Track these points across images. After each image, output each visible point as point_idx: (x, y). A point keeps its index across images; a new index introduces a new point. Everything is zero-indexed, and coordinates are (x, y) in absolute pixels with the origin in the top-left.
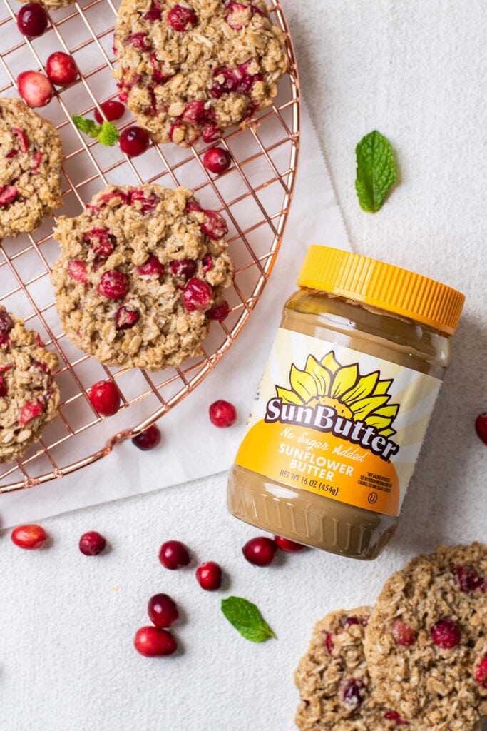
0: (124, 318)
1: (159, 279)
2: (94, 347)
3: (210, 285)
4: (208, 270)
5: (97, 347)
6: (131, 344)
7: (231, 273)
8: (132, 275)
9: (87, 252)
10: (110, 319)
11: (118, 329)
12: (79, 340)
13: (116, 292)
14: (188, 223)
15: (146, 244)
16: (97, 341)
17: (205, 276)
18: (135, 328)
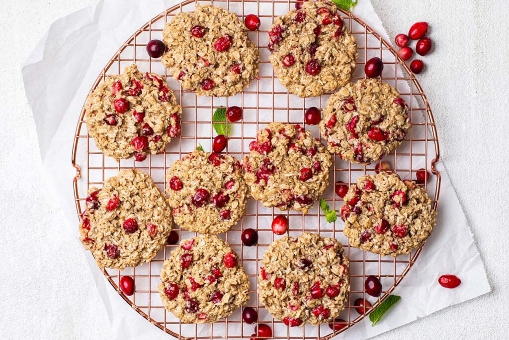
0: (110, 120)
1: (136, 123)
2: (90, 115)
3: (148, 146)
4: (154, 141)
5: (91, 116)
6: (102, 129)
7: (159, 151)
8: (131, 110)
9: (127, 86)
10: (106, 114)
11: (104, 120)
12: (89, 107)
13: (119, 108)
14: (167, 119)
15: (147, 108)
16: (93, 115)
17: (150, 141)
18: (109, 126)
